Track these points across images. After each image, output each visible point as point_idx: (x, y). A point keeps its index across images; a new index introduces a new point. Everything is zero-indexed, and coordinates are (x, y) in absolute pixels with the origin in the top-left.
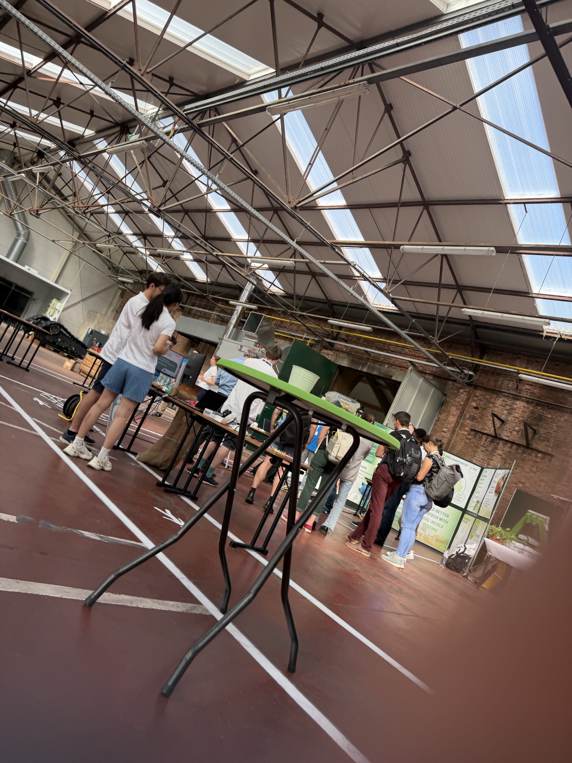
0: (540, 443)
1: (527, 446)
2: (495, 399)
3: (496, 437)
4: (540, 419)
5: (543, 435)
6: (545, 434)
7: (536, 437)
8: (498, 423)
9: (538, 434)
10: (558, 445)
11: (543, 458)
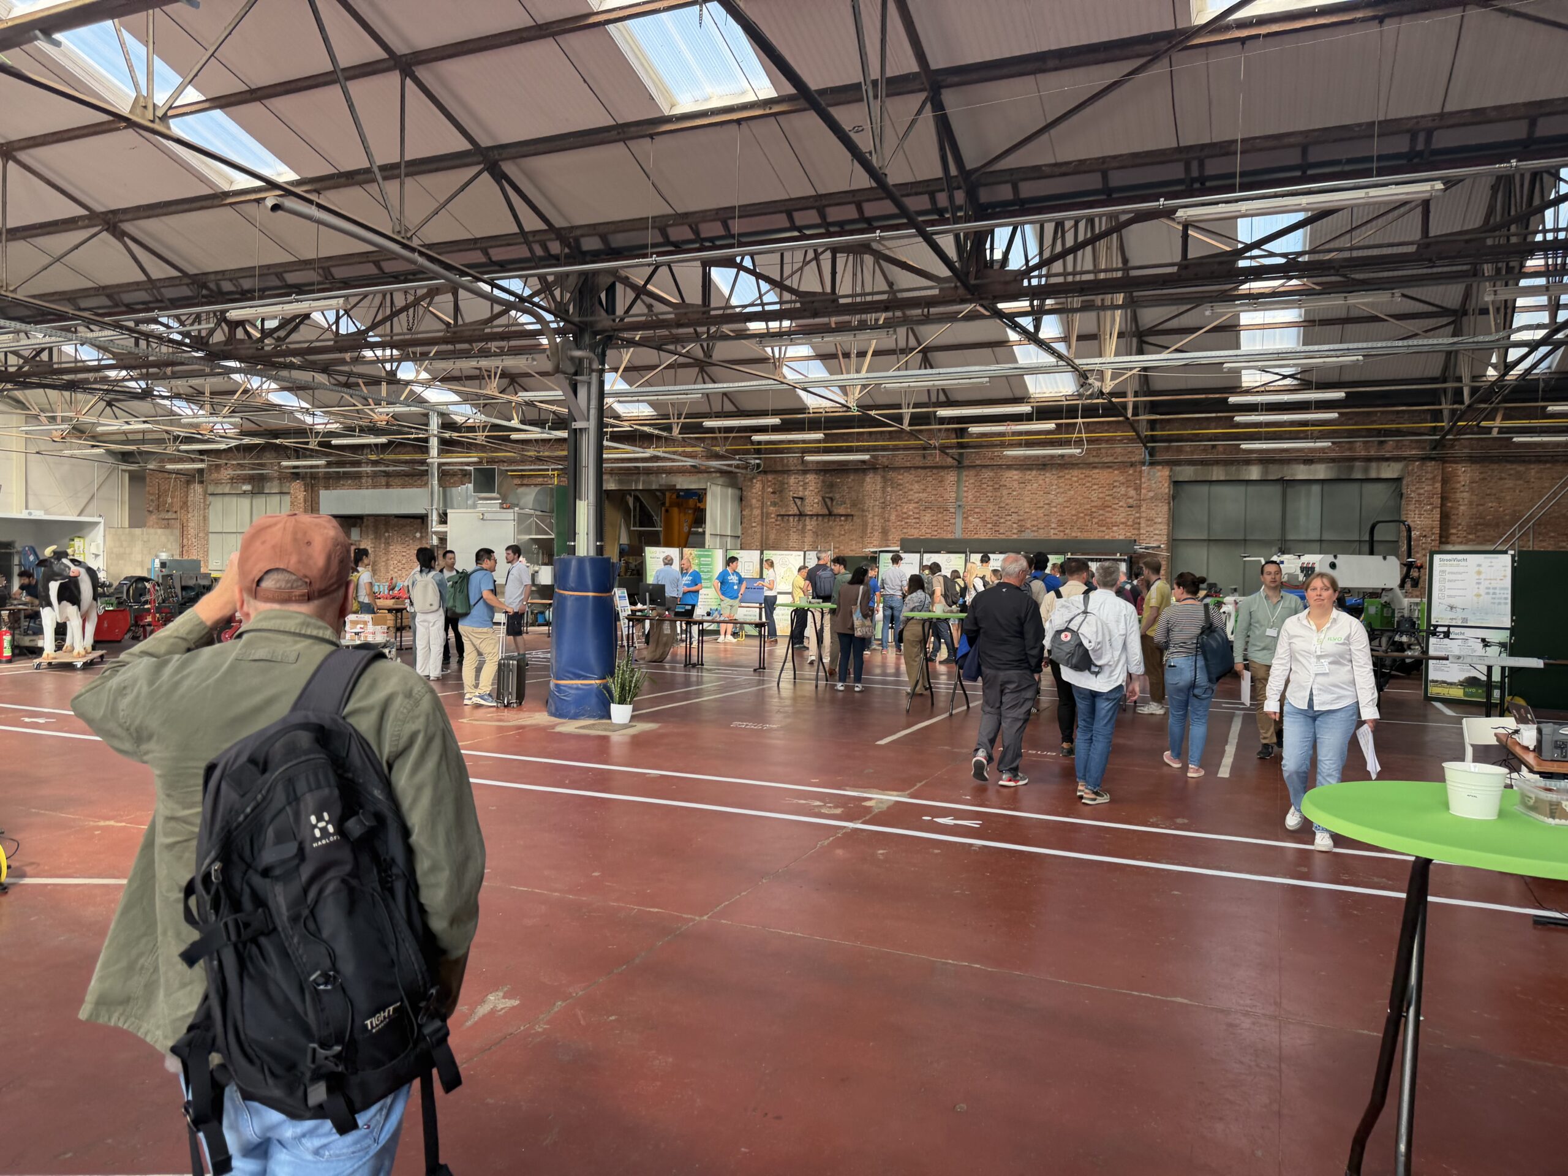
0: (840, 508)
1: (830, 514)
2: (787, 479)
3: (801, 515)
4: (831, 486)
6: (841, 498)
7: (835, 503)
8: (799, 502)
9: (834, 500)
10: (854, 505)
11: (846, 520)
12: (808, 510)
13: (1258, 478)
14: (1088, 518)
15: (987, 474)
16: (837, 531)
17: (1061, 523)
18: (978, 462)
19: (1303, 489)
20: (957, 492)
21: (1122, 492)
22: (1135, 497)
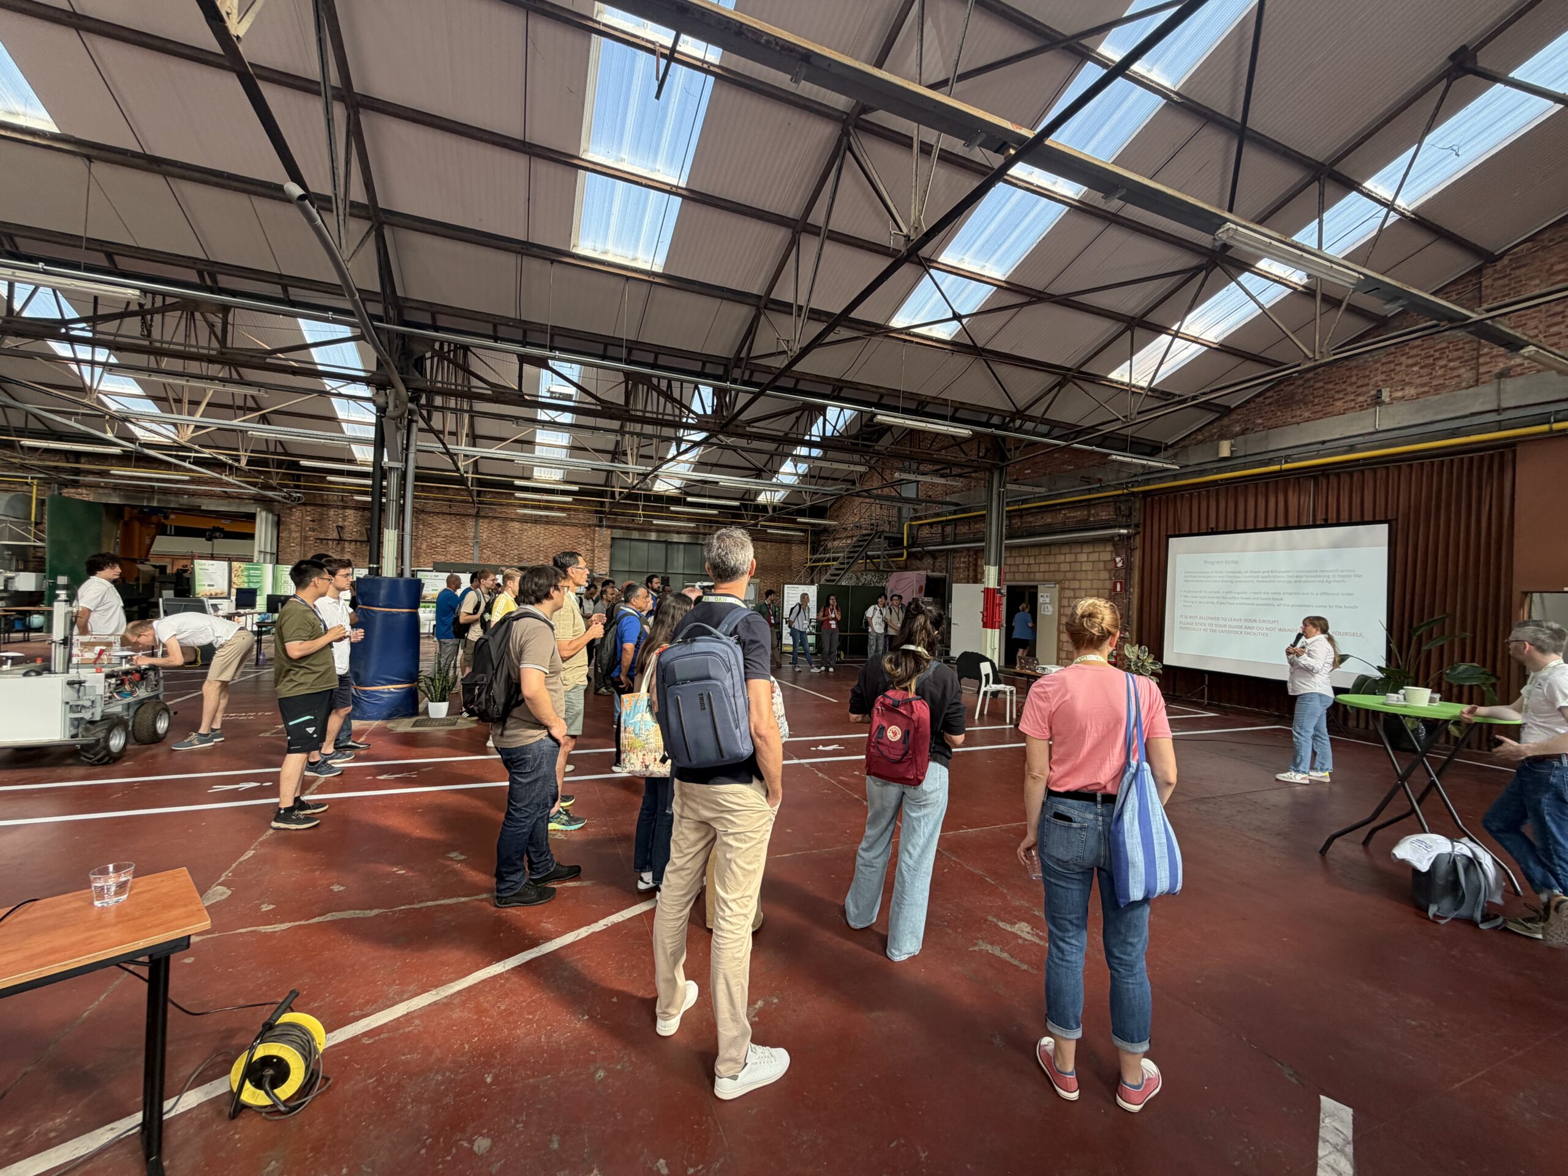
8: (338, 530)
12: (347, 536)
13: (656, 540)
18: (488, 515)
19: (675, 546)
20: (476, 532)
21: (583, 541)
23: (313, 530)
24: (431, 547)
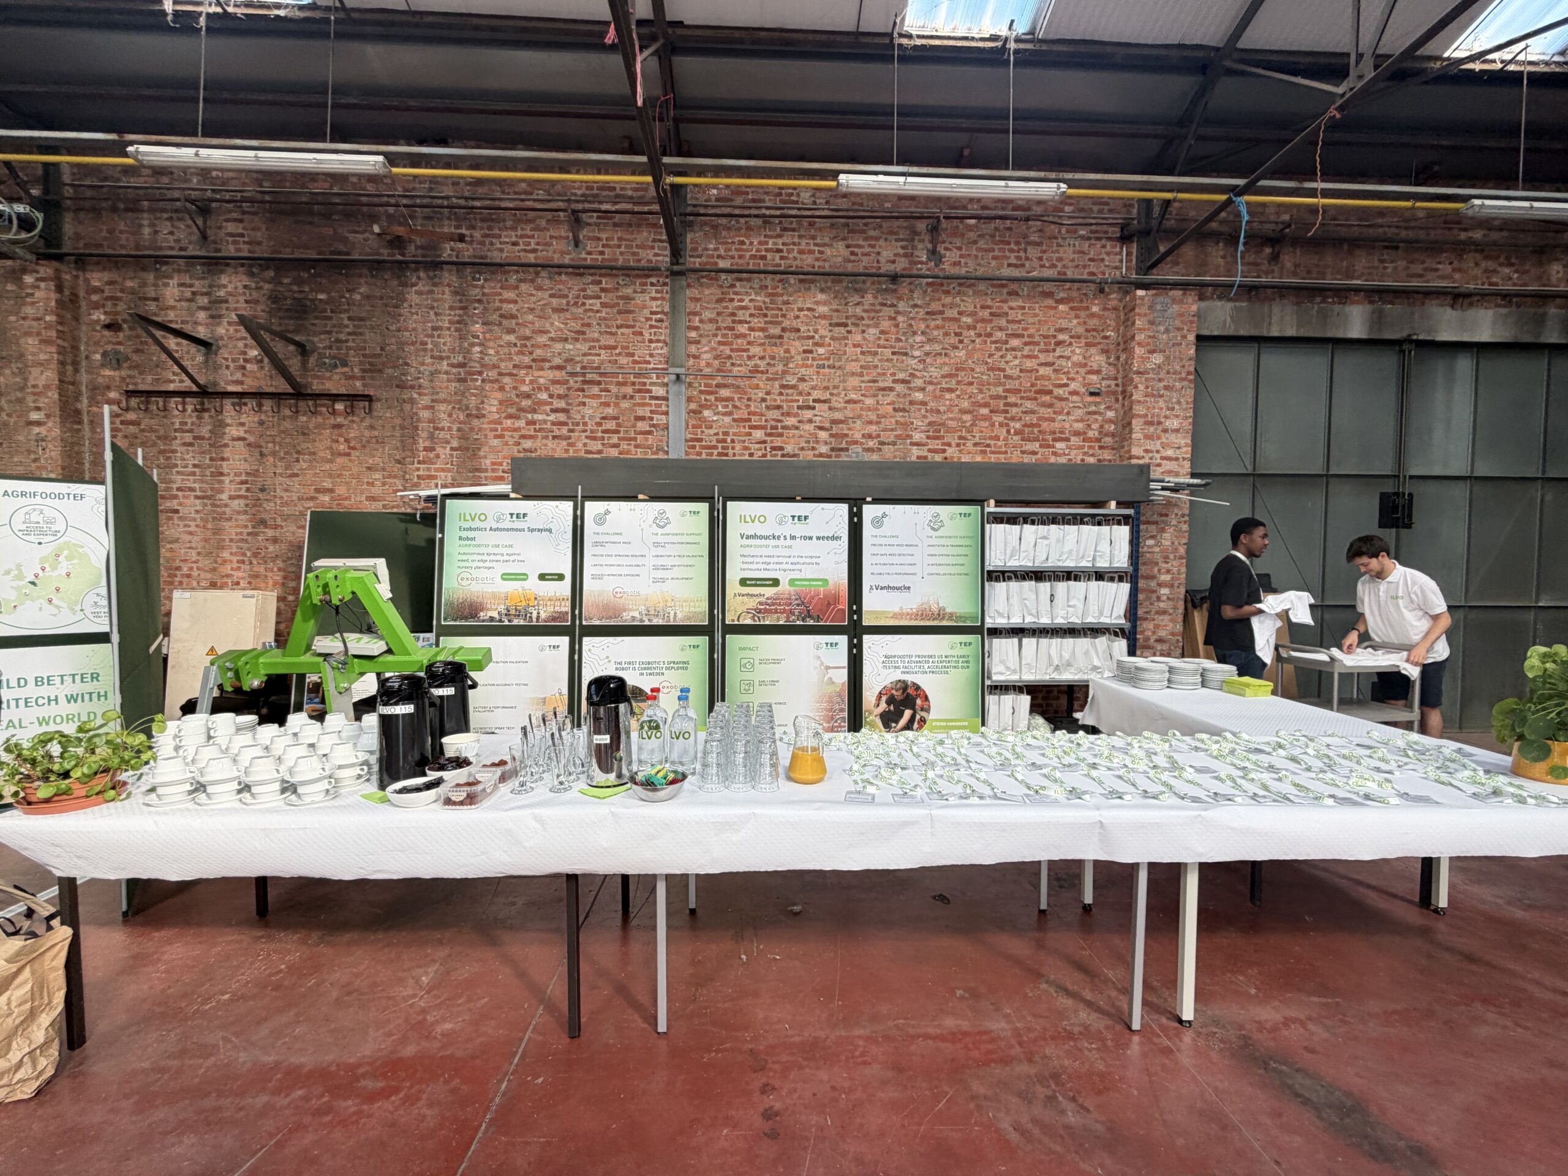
0: (328, 374)
1: (299, 393)
2: (155, 285)
3: (204, 393)
4: (301, 310)
5: (328, 352)
6: (330, 348)
7: (312, 361)
8: (195, 352)
9: (313, 352)
10: (372, 370)
11: (350, 412)
12: (229, 380)
13: (1364, 336)
14: (998, 419)
15: (749, 297)
16: (322, 444)
17: (936, 430)
18: (722, 264)
19: (1439, 365)
20: (672, 343)
21: (1075, 358)
22: (1106, 370)
23: (116, 360)
24: (514, 408)
